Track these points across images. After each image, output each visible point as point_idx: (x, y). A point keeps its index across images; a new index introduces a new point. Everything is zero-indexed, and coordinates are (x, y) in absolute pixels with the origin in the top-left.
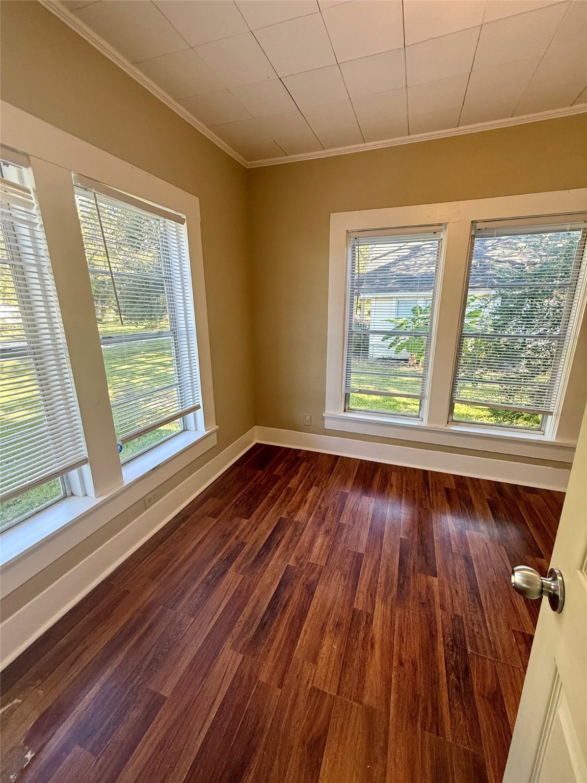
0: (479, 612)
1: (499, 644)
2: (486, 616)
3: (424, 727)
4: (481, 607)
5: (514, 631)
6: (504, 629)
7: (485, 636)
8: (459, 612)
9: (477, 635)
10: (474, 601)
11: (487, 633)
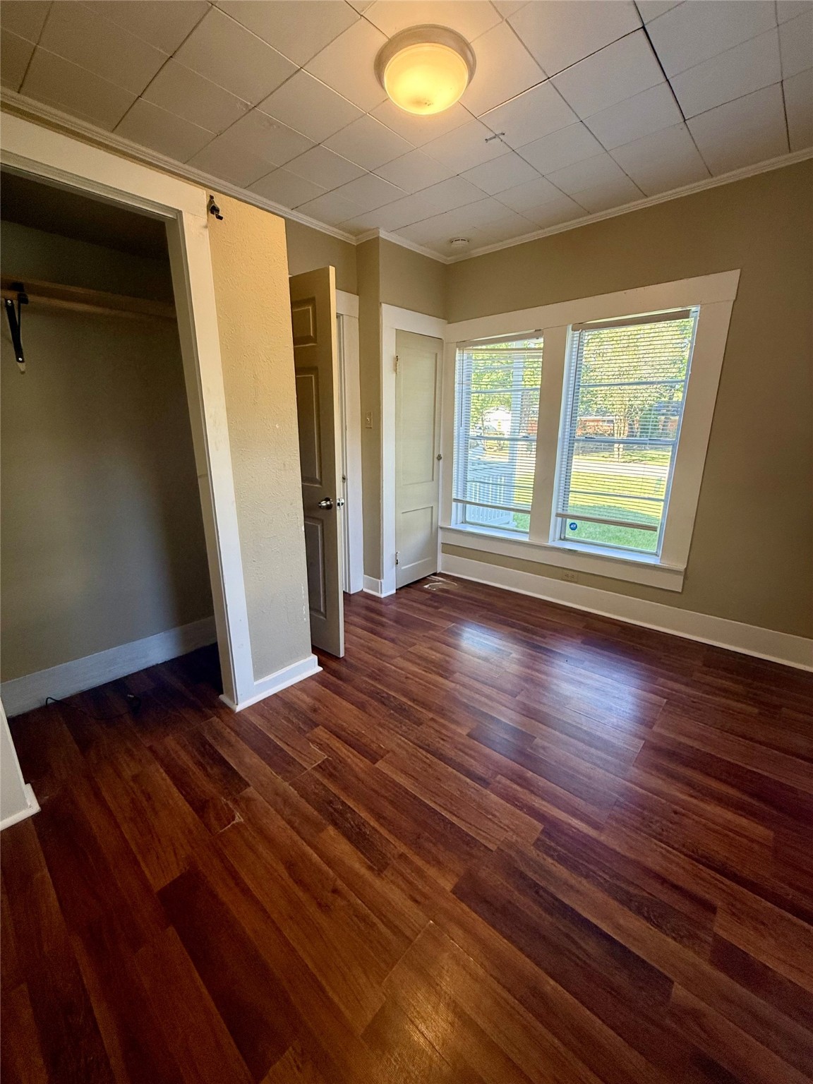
0: (416, 741)
1: (386, 733)
2: (411, 744)
3: (373, 671)
4: (420, 747)
5: (388, 752)
6: (393, 746)
7: (396, 729)
8: (423, 727)
9: (399, 725)
10: (429, 746)
11: (397, 733)
